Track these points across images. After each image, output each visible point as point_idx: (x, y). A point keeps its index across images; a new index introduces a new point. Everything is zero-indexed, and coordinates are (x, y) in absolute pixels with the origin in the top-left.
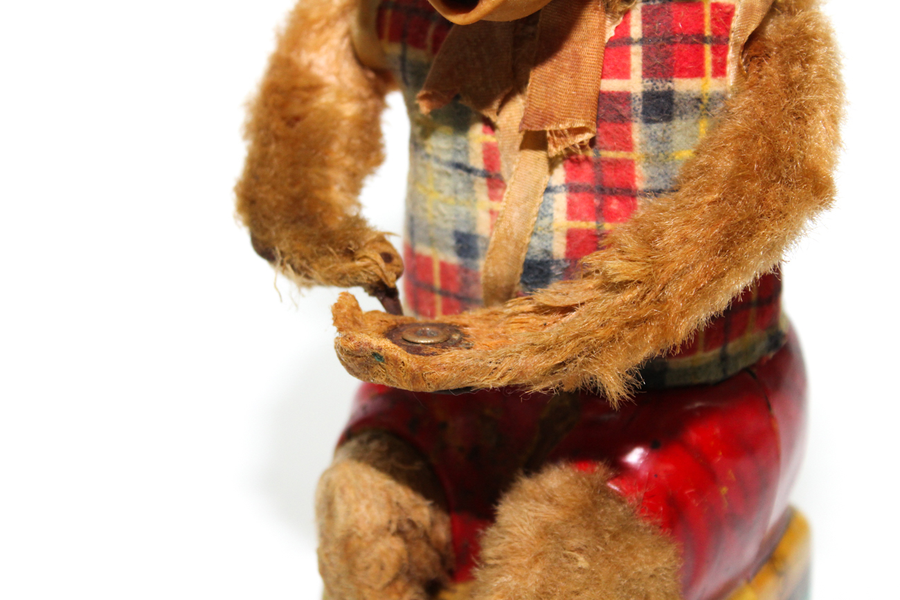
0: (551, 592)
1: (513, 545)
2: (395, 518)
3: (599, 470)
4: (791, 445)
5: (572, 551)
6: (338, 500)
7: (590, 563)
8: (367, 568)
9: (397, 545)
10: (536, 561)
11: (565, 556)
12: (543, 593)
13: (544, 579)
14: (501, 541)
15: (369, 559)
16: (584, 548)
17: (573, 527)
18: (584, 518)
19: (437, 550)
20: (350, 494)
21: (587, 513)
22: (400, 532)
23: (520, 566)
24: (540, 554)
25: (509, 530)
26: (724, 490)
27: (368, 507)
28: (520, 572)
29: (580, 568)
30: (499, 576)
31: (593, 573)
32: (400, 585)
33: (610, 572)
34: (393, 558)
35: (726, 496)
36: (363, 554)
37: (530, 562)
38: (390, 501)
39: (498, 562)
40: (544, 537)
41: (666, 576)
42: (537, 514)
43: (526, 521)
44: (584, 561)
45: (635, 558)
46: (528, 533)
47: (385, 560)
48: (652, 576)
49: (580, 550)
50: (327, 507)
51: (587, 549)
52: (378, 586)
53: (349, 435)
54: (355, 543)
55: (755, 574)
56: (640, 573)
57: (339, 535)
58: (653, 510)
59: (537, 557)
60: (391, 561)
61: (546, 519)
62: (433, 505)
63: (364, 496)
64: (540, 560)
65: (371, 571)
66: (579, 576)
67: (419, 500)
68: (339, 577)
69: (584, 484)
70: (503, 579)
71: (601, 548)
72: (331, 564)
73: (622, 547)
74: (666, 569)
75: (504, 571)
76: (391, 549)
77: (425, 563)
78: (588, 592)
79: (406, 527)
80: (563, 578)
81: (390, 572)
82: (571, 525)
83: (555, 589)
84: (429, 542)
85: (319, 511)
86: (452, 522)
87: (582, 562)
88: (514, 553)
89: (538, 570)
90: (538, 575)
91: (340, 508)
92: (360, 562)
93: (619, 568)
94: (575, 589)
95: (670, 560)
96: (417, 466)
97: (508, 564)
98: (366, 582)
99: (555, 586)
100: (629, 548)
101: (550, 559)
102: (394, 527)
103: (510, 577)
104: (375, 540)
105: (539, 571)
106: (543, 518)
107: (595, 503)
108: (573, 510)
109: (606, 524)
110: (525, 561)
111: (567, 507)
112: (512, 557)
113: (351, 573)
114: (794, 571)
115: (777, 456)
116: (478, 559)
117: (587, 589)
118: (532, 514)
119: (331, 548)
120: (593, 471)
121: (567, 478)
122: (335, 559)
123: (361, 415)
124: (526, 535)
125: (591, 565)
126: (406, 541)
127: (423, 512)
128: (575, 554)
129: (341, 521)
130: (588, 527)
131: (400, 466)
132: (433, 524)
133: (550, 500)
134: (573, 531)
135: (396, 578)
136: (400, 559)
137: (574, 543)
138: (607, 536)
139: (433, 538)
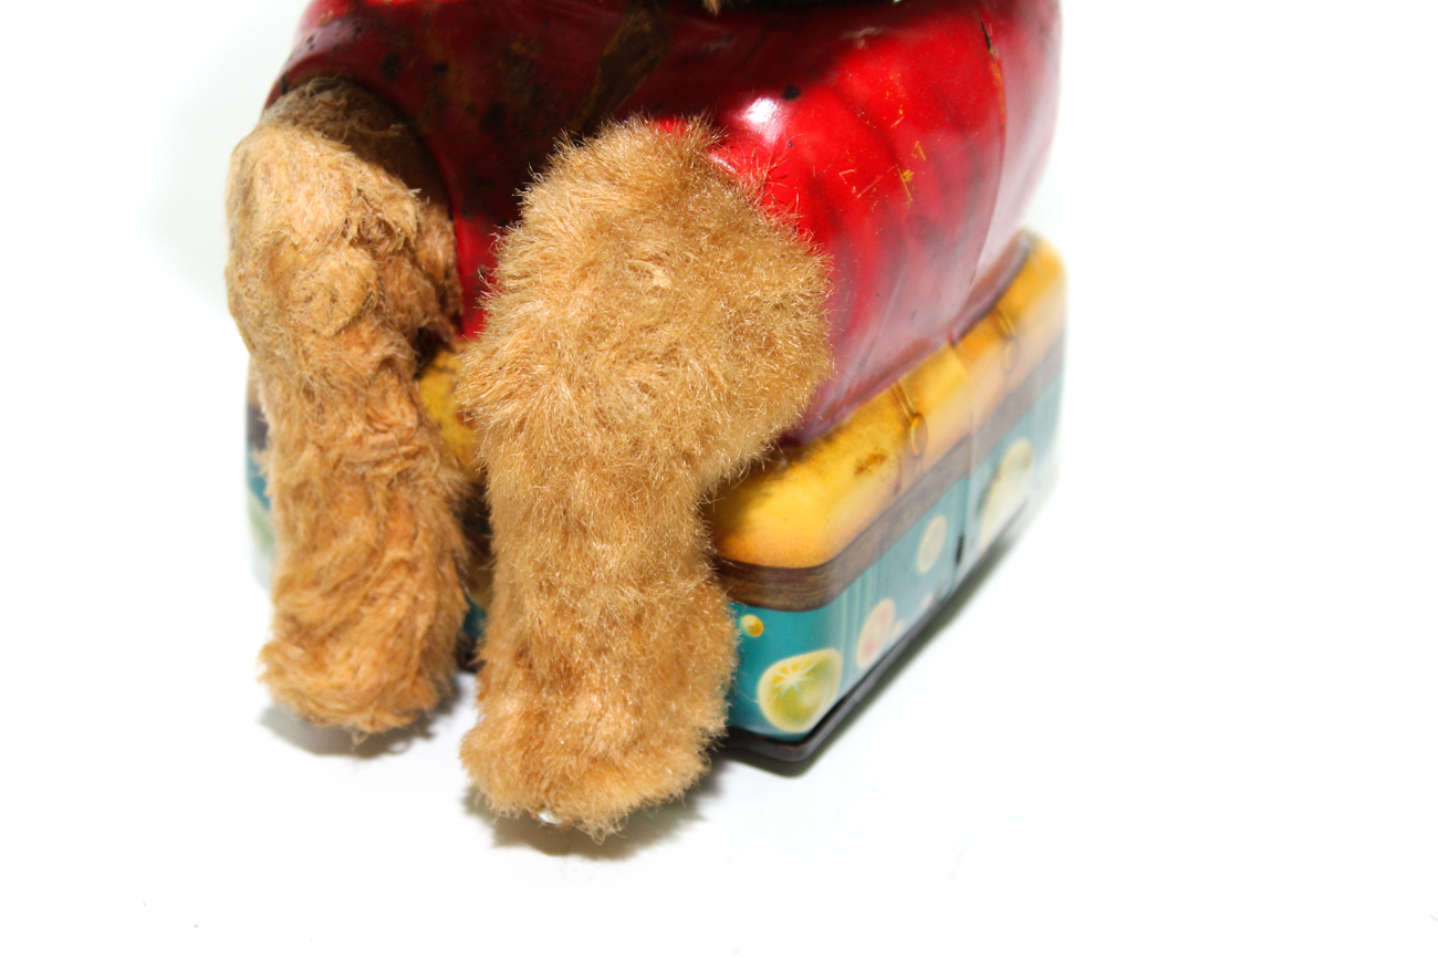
0: (607, 327)
1: (546, 251)
2: (356, 216)
3: (694, 132)
4: (1026, 114)
5: (646, 260)
6: (258, 184)
7: (673, 280)
8: (309, 299)
9: (361, 261)
10: (584, 276)
11: (632, 268)
12: (595, 329)
13: (596, 306)
14: (530, 247)
15: (311, 284)
16: (663, 255)
17: (646, 221)
18: (665, 208)
19: (429, 276)
20: (280, 176)
21: (671, 200)
22: (362, 241)
23: (557, 285)
24: (592, 264)
25: (541, 227)
26: (907, 175)
27: (309, 195)
28: (556, 296)
29: (657, 288)
30: (522, 302)
31: (678, 296)
32: (365, 330)
33: (706, 295)
34: (353, 281)
35: (909, 184)
36: (302, 274)
37: (574, 279)
38: (347, 188)
39: (523, 282)
40: (598, 237)
41: (804, 308)
42: (586, 200)
43: (568, 211)
44: (662, 275)
45: (749, 273)
46: (571, 229)
47: (338, 285)
48: (777, 307)
49: (657, 260)
50: (244, 198)
51: (668, 258)
52: (328, 331)
53: (284, 86)
54: (287, 256)
55: (963, 334)
56: (758, 300)
57: (260, 242)
58: (783, 200)
59: (587, 269)
60: (349, 288)
61: (601, 209)
62: (421, 196)
63: (302, 178)
64: (589, 274)
65: (314, 304)
66: (654, 301)
67: (398, 189)
68: (263, 316)
69: (668, 152)
70: (529, 307)
71: (692, 256)
72: (249, 294)
73: (728, 256)
74: (802, 296)
75: (531, 294)
76: (349, 268)
77: (410, 298)
78: (669, 328)
79: (376, 233)
80: (625, 304)
81: (347, 307)
82: (643, 218)
83: (612, 322)
84: (414, 262)
85: (231, 207)
86: (457, 232)
87: (661, 278)
88: (547, 264)
89: (585, 290)
90: (586, 298)
91: (264, 199)
92: (297, 289)
93: (723, 291)
94: (646, 322)
95: (809, 282)
96: (395, 130)
97: (537, 283)
98: (308, 322)
99: (613, 317)
100: (740, 257)
101: (608, 273)
102: (353, 231)
103: (540, 304)
104: (324, 252)
105: (587, 292)
106: (597, 205)
107: (685, 185)
108: (648, 194)
109: (703, 217)
110: (564, 278)
111: (637, 189)
112: (545, 271)
113: (282, 308)
114: (1034, 336)
115: (1002, 130)
116: (492, 280)
117: (668, 322)
118: (576, 199)
119: (249, 265)
120: (682, 131)
121: (640, 145)
122: (255, 285)
123: (305, 52)
124: (568, 234)
125: (675, 284)
126: (375, 255)
127: (404, 208)
128: (650, 266)
129: (265, 219)
130: (673, 223)
131: (366, 131)
132: (421, 231)
133: (611, 179)
134: (648, 228)
135: (358, 317)
136: (365, 286)
137: (648, 247)
138: (704, 239)
139: (422, 254)
